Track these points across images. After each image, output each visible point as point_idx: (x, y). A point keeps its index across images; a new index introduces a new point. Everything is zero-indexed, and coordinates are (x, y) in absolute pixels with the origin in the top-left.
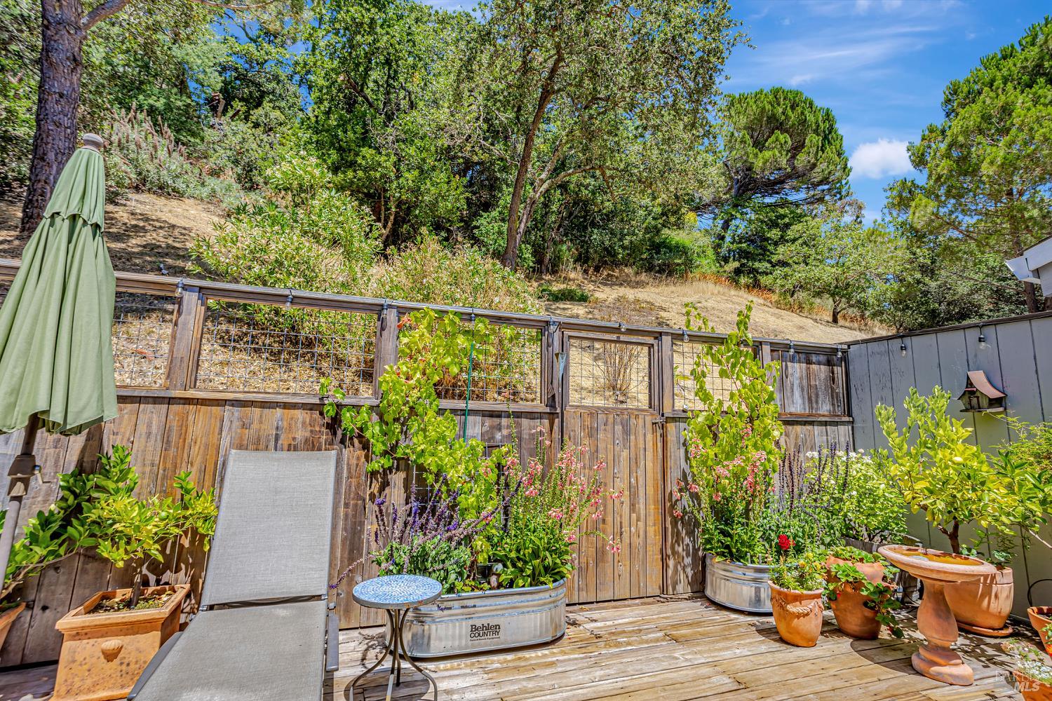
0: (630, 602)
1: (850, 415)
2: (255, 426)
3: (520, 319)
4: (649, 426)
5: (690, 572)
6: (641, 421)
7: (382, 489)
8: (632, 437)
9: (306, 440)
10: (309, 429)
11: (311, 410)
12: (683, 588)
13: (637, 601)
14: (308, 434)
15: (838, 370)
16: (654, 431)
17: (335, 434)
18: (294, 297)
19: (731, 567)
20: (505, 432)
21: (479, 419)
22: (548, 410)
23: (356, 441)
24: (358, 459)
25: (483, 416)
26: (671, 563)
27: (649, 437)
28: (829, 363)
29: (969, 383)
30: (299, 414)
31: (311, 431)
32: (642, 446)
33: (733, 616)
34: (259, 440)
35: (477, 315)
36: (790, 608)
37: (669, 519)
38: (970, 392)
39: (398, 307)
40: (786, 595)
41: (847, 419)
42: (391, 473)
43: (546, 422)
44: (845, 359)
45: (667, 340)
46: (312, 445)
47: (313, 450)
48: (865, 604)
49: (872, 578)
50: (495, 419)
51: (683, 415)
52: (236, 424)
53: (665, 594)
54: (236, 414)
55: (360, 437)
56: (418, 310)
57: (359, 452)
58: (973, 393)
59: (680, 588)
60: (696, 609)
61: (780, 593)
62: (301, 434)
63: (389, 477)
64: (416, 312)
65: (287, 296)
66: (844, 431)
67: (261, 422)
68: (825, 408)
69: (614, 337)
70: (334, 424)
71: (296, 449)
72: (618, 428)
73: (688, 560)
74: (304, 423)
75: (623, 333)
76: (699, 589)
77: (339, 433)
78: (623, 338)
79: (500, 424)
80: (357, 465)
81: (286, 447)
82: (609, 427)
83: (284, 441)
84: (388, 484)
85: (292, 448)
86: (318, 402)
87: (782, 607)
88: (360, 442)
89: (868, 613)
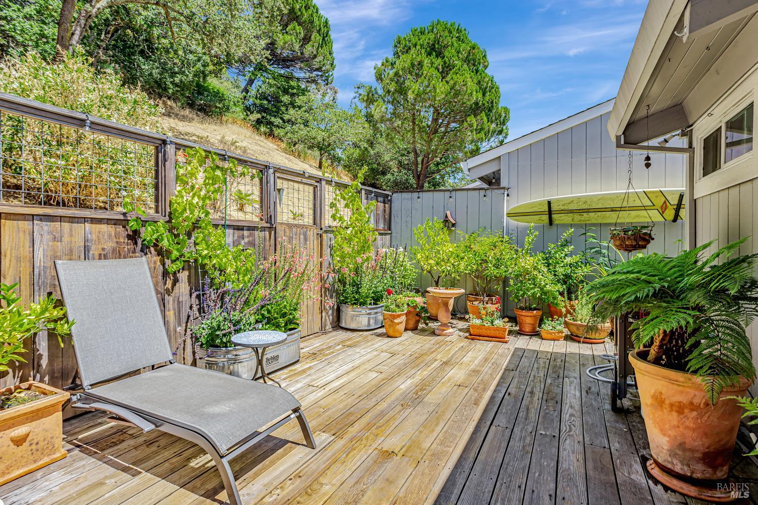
0: (308, 337)
1: (390, 229)
2: (66, 239)
3: (252, 162)
4: (315, 235)
5: (331, 317)
6: (312, 232)
7: (174, 284)
8: (308, 242)
9: (114, 250)
10: (115, 240)
11: (115, 224)
12: (329, 327)
13: (311, 336)
14: (114, 245)
15: (387, 205)
16: (317, 239)
17: (136, 243)
18: (92, 123)
19: (360, 310)
20: (246, 240)
21: (231, 231)
22: (268, 225)
23: (152, 249)
24: (155, 263)
25: (234, 229)
26: (324, 314)
27: (315, 242)
28: (384, 202)
29: (447, 217)
30: (104, 227)
31: (117, 242)
32: (312, 247)
33: (361, 333)
34: (71, 251)
35: (229, 157)
36: (396, 321)
37: (323, 290)
38: (446, 221)
39: (176, 144)
40: (394, 315)
41: (390, 232)
42: (179, 272)
43: (267, 233)
44: (390, 201)
45: (323, 183)
46: (118, 254)
47: (120, 258)
48: (417, 315)
49: (420, 303)
50: (240, 232)
51: (330, 229)
52: (47, 237)
53: (323, 331)
54: (46, 228)
55: (155, 245)
56: (191, 148)
57: (155, 258)
58: (447, 221)
59: (327, 328)
60: (341, 335)
61: (391, 315)
62: (109, 245)
63: (178, 275)
64: (189, 149)
65: (83, 121)
66: (388, 237)
67: (71, 235)
68: (381, 226)
69: (299, 179)
70: (134, 236)
71: (106, 257)
72: (302, 237)
73: (330, 312)
74: (110, 236)
75: (307, 178)
76: (337, 325)
77: (139, 242)
78: (305, 180)
79: (243, 235)
80: (155, 268)
81: (97, 257)
82: (298, 236)
83: (94, 251)
84: (178, 281)
85: (103, 256)
86: (122, 217)
87: (392, 321)
88: (156, 250)
89: (417, 318)
